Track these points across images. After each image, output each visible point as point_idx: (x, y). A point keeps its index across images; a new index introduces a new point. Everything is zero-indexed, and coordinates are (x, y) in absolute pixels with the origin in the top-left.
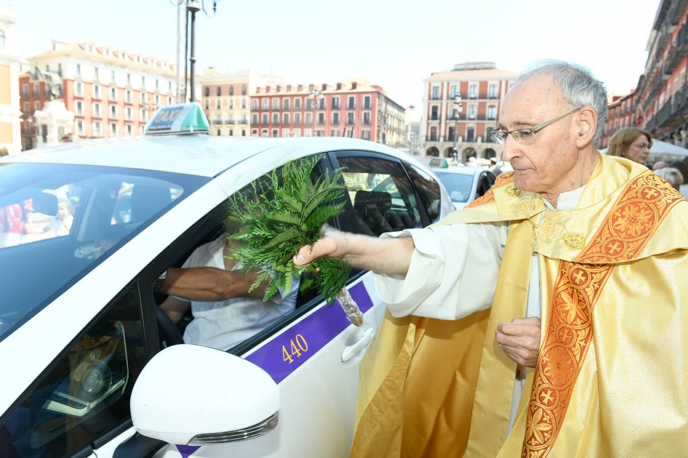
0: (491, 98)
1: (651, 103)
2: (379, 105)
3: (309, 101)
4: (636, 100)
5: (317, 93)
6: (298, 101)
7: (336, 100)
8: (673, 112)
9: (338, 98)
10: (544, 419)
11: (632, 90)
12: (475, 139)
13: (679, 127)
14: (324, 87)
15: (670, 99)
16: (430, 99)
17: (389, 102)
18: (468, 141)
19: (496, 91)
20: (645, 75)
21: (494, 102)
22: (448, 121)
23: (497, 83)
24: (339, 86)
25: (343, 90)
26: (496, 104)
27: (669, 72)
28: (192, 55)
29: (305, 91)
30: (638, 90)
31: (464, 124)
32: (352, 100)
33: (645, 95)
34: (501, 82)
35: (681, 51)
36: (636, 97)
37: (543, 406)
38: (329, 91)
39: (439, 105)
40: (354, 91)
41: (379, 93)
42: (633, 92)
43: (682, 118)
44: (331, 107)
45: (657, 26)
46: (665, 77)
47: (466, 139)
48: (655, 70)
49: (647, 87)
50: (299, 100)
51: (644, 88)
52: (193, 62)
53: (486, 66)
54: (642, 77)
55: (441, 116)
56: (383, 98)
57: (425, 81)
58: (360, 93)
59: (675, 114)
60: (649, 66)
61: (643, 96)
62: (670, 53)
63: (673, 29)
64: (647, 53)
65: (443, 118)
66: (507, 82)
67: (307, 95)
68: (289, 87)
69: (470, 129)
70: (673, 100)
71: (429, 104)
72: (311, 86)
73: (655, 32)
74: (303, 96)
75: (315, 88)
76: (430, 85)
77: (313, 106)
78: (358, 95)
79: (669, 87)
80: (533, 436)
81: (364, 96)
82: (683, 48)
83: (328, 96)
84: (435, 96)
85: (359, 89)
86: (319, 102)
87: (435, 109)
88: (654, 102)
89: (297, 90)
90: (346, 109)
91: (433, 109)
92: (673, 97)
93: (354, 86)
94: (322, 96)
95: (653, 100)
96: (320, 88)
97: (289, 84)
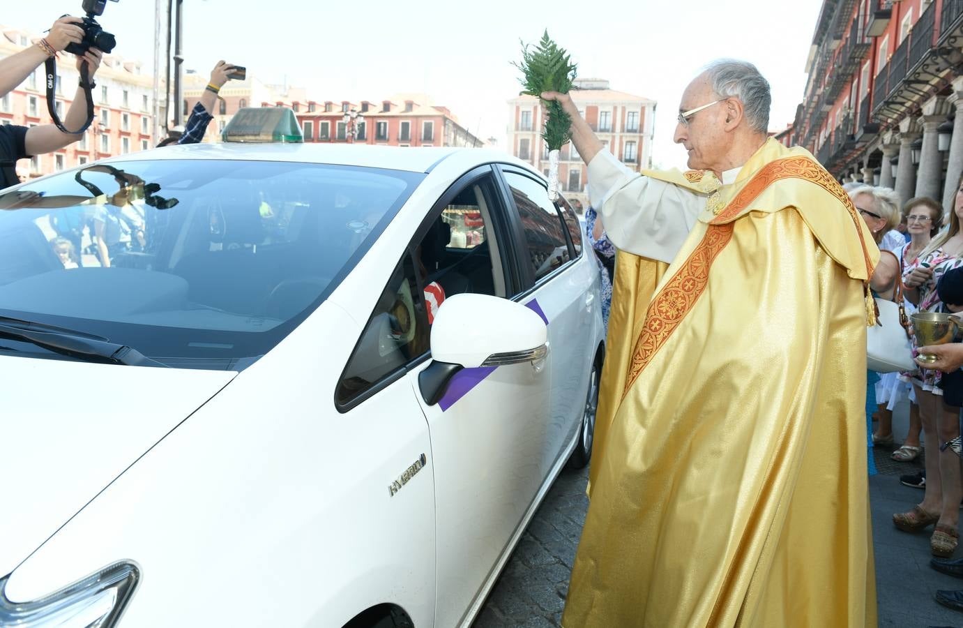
0: (602, 131)
1: (811, 143)
2: (444, 135)
3: (342, 127)
4: (793, 137)
5: (355, 115)
6: (325, 126)
7: (382, 125)
8: (833, 153)
9: (385, 124)
10: (649, 341)
11: (788, 125)
12: (580, 187)
13: (841, 174)
14: (365, 107)
15: (830, 135)
16: (517, 129)
17: (459, 132)
18: (571, 190)
19: (610, 120)
20: (805, 104)
21: (607, 136)
22: (542, 162)
23: (610, 109)
24: (387, 106)
25: (393, 112)
26: (610, 139)
27: (831, 103)
28: (177, 52)
29: (336, 111)
30: (795, 124)
31: (566, 165)
32: (405, 126)
33: (804, 132)
34: (615, 108)
35: (843, 74)
36: (793, 135)
37: (650, 331)
38: (372, 112)
39: (530, 138)
40: (410, 114)
41: (445, 119)
42: (790, 127)
43: (845, 161)
44: (374, 137)
45: (818, 40)
46: (826, 108)
47: (568, 187)
48: (815, 99)
49: (806, 121)
50: (327, 124)
51: (803, 122)
52: (179, 61)
53: (596, 85)
54: (800, 107)
55: (533, 153)
56: (451, 125)
57: (510, 103)
58: (417, 117)
59: (836, 157)
60: (809, 92)
61: (801, 133)
62: (830, 77)
63: (835, 45)
64: (807, 75)
65: (537, 158)
66: (624, 109)
67: (340, 118)
68: (312, 105)
69: (573, 172)
70: (833, 138)
71: (516, 136)
72: (345, 104)
73: (816, 46)
74: (333, 118)
75: (351, 108)
76: (518, 108)
77: (348, 134)
78: (415, 120)
79: (830, 120)
80: (639, 353)
81: (424, 121)
82: (845, 69)
83: (370, 120)
84: (524, 126)
85: (415, 112)
86: (356, 127)
87: (525, 143)
88: (814, 141)
89: (323, 109)
90: (398, 139)
91: (521, 143)
92: (833, 133)
93: (410, 105)
94: (361, 120)
95: (813, 138)
96: (359, 108)
97: (313, 100)
